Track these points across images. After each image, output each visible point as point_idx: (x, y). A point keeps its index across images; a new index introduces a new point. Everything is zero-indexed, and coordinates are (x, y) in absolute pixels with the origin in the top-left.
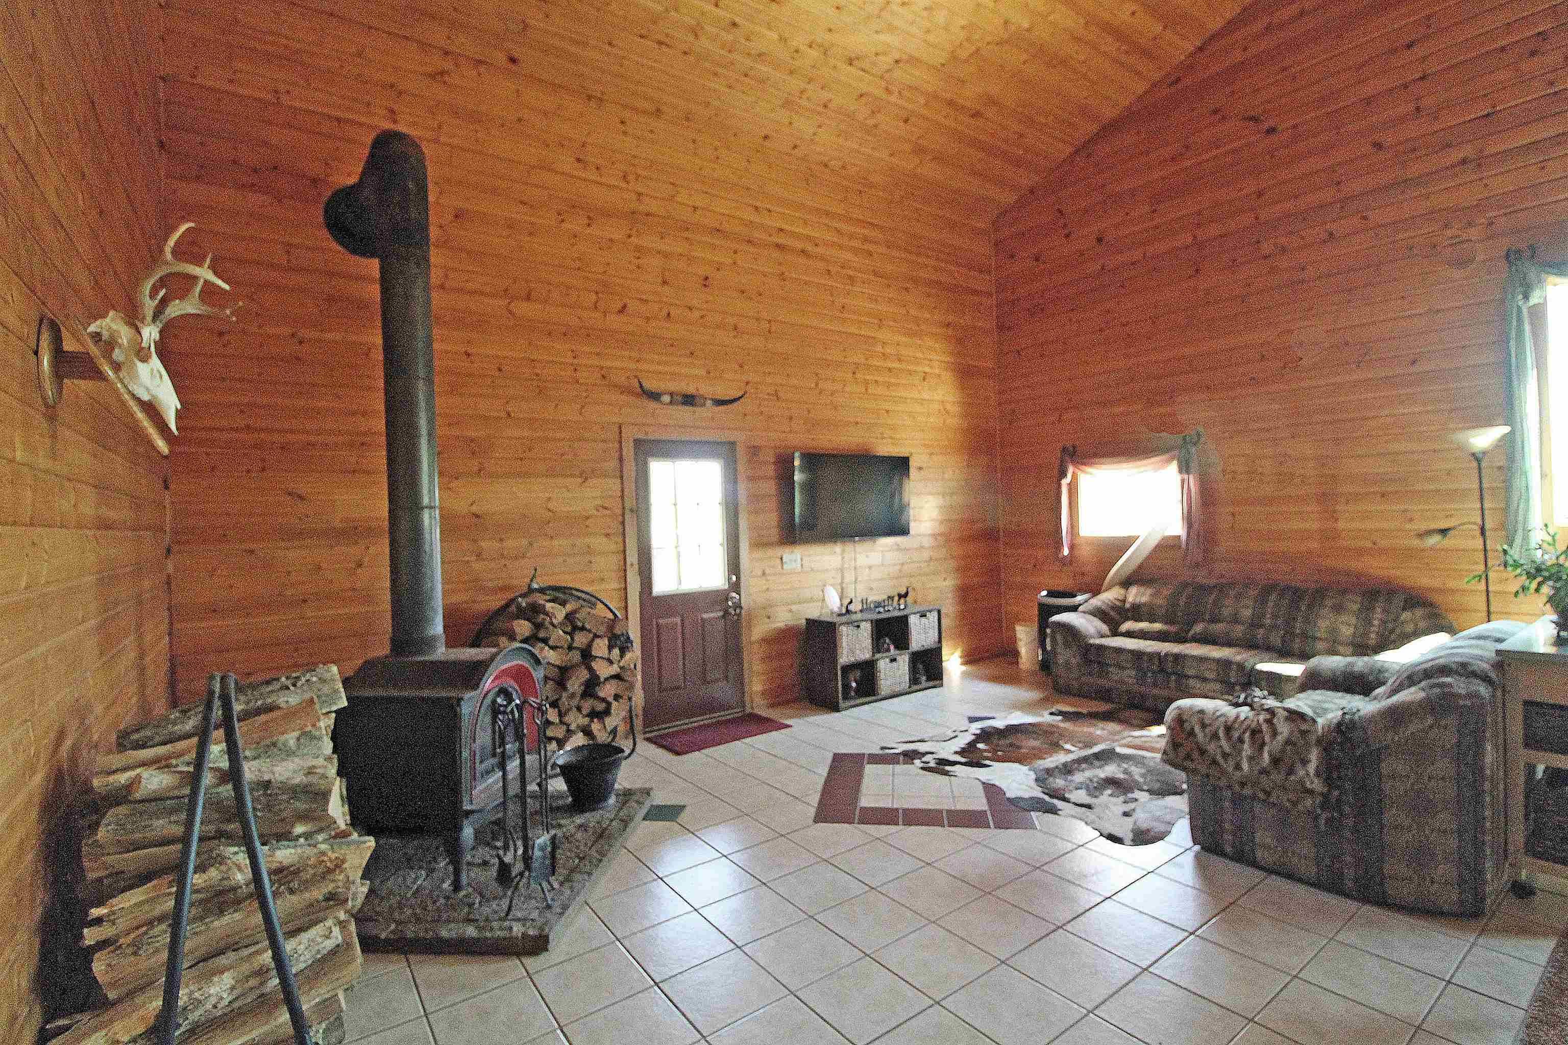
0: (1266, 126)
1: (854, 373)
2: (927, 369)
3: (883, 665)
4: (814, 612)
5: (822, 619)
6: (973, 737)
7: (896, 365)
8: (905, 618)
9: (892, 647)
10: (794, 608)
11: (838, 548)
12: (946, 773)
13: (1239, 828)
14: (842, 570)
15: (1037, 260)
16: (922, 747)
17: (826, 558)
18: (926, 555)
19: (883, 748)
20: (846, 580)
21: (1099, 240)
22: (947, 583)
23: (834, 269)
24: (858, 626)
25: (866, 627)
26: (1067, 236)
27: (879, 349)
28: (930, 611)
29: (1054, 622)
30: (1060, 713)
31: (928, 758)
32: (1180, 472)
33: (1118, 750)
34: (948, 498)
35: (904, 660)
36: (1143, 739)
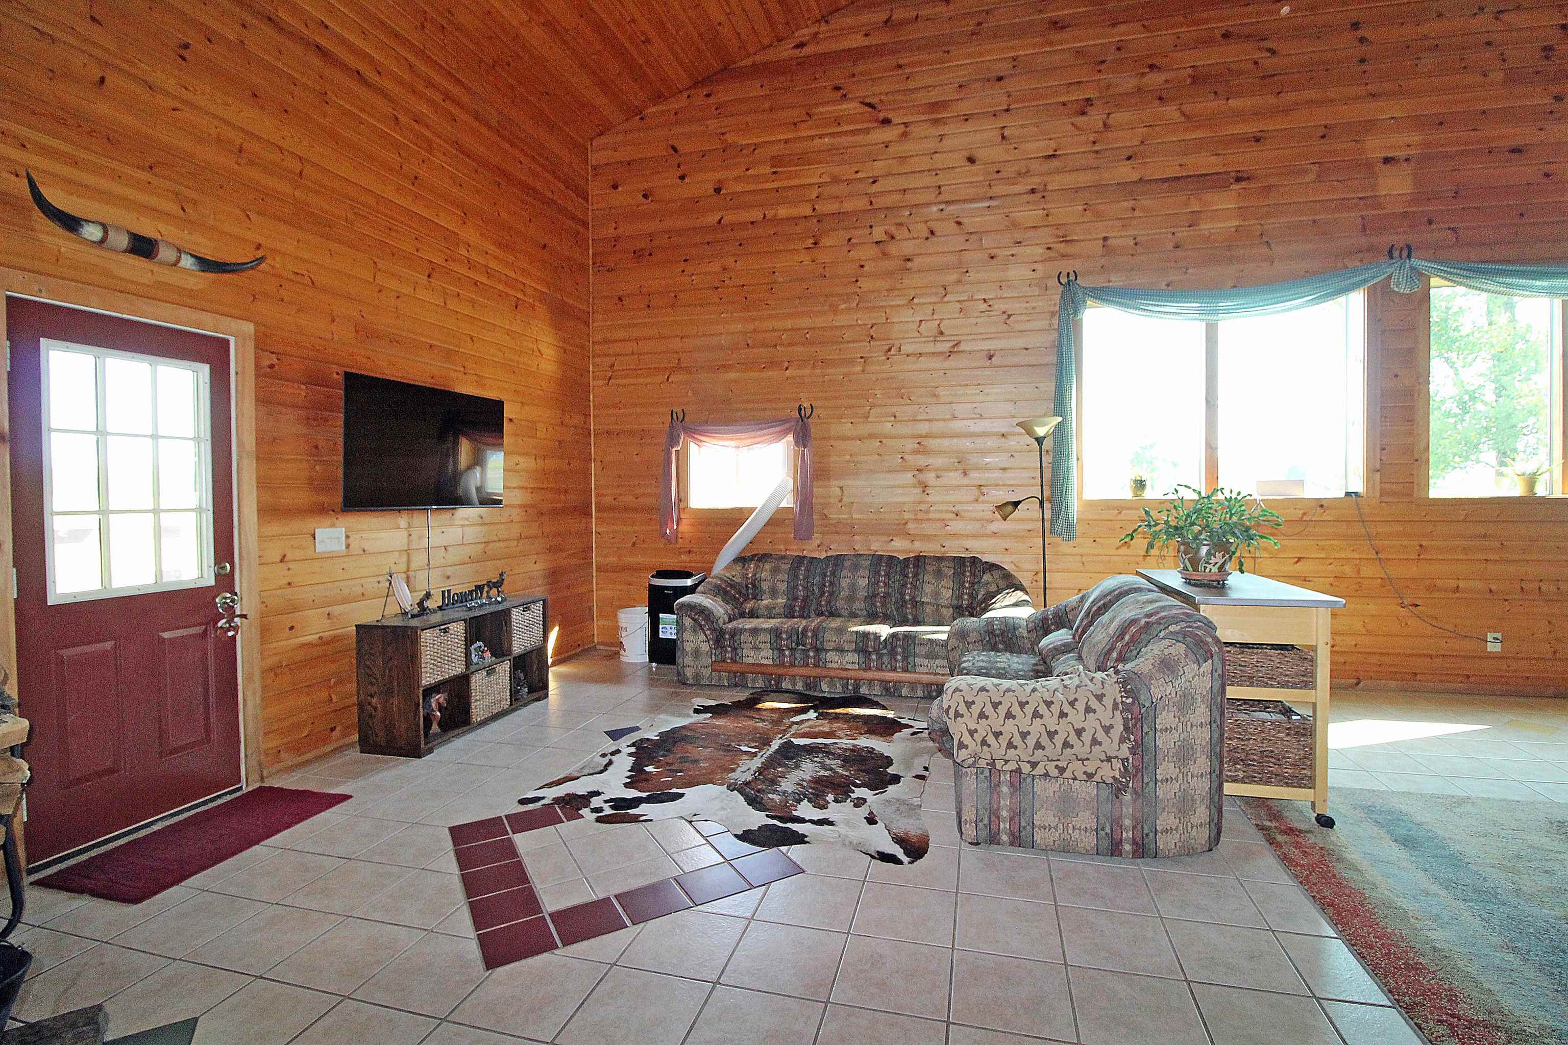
0: (881, 116)
1: (429, 276)
2: (520, 295)
3: (478, 681)
4: (369, 614)
5: (385, 623)
6: (632, 760)
7: (484, 279)
8: (507, 613)
9: (488, 654)
10: (337, 610)
11: (403, 519)
12: (635, 819)
13: (1015, 815)
14: (408, 552)
15: (645, 196)
16: (579, 787)
17: (383, 535)
18: (515, 530)
19: (523, 802)
20: (414, 565)
21: (718, 190)
22: (538, 567)
23: (403, 119)
24: (445, 631)
25: (458, 629)
26: (682, 178)
27: (463, 251)
28: (534, 602)
29: (683, 605)
30: (706, 709)
31: (596, 802)
32: (797, 443)
33: (796, 741)
34: (540, 462)
35: (504, 668)
36: (807, 724)
